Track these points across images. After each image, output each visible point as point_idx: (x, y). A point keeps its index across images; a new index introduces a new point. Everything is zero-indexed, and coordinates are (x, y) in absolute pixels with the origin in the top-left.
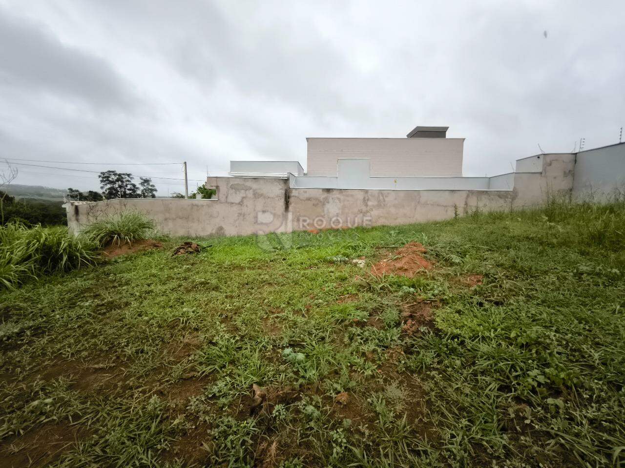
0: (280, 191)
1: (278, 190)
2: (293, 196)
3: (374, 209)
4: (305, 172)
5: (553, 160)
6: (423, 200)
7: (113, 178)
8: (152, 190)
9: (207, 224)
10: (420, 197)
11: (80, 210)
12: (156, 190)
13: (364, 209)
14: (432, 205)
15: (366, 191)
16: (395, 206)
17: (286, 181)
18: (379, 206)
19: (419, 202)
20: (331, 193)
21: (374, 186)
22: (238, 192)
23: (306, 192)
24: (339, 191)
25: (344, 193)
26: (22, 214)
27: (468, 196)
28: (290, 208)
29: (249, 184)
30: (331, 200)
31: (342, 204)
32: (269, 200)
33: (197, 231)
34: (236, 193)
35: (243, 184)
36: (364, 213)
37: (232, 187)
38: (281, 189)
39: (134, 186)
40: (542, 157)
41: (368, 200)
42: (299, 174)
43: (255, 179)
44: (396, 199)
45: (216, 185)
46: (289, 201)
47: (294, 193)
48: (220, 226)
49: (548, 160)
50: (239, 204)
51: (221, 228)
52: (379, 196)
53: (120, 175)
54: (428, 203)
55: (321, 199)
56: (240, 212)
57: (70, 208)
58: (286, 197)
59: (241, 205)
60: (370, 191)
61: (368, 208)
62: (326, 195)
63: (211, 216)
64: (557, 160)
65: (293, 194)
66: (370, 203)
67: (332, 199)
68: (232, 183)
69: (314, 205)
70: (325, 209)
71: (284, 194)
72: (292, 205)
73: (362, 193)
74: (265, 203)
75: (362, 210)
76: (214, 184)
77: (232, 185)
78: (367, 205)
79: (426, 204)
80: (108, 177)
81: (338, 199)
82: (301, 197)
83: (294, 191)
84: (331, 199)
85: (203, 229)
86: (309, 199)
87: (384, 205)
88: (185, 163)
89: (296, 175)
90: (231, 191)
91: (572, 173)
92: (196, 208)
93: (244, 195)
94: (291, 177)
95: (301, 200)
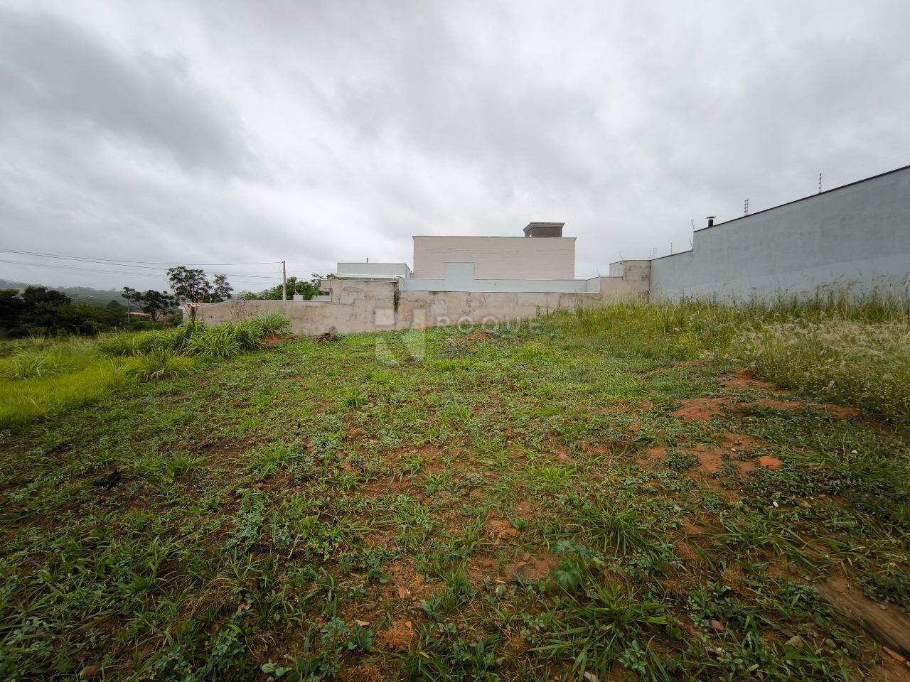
1: (388, 293)
2: (402, 298)
3: (476, 310)
4: (413, 272)
5: (632, 267)
6: (520, 301)
7: (184, 275)
8: (227, 289)
9: (321, 324)
10: (518, 299)
11: (197, 311)
12: (231, 289)
13: (467, 309)
14: (527, 305)
15: (469, 294)
16: (495, 306)
17: (395, 284)
18: (481, 306)
19: (517, 303)
20: (437, 295)
21: (476, 288)
22: (350, 295)
23: (413, 294)
24: (444, 293)
25: (448, 296)
27: (560, 297)
28: (399, 309)
29: (362, 286)
31: (447, 305)
32: (379, 301)
34: (348, 295)
35: (355, 287)
36: (468, 313)
37: (345, 290)
38: (391, 292)
39: (207, 284)
40: (623, 263)
41: (471, 301)
42: (406, 276)
43: (367, 281)
44: (496, 301)
45: (329, 288)
46: (398, 302)
47: (403, 295)
48: (333, 325)
49: (628, 266)
50: (351, 305)
51: (334, 328)
52: (481, 298)
53: (191, 272)
55: (428, 300)
56: (352, 312)
57: (187, 311)
58: (395, 299)
59: (354, 306)
60: (472, 293)
61: (471, 309)
62: (432, 296)
63: (324, 317)
64: (635, 266)
66: (472, 304)
67: (438, 300)
68: (344, 285)
69: (421, 306)
70: (432, 310)
71: (393, 295)
72: (401, 306)
73: (466, 295)
75: (465, 310)
77: (345, 287)
78: (470, 306)
79: (522, 304)
80: (178, 274)
81: (443, 300)
82: (409, 299)
83: (402, 293)
84: (436, 301)
85: (316, 329)
86: (417, 301)
87: (486, 306)
88: (283, 261)
89: (404, 277)
90: (344, 293)
91: (647, 277)
92: (310, 309)
93: (356, 297)
94: (400, 280)
95: (409, 301)
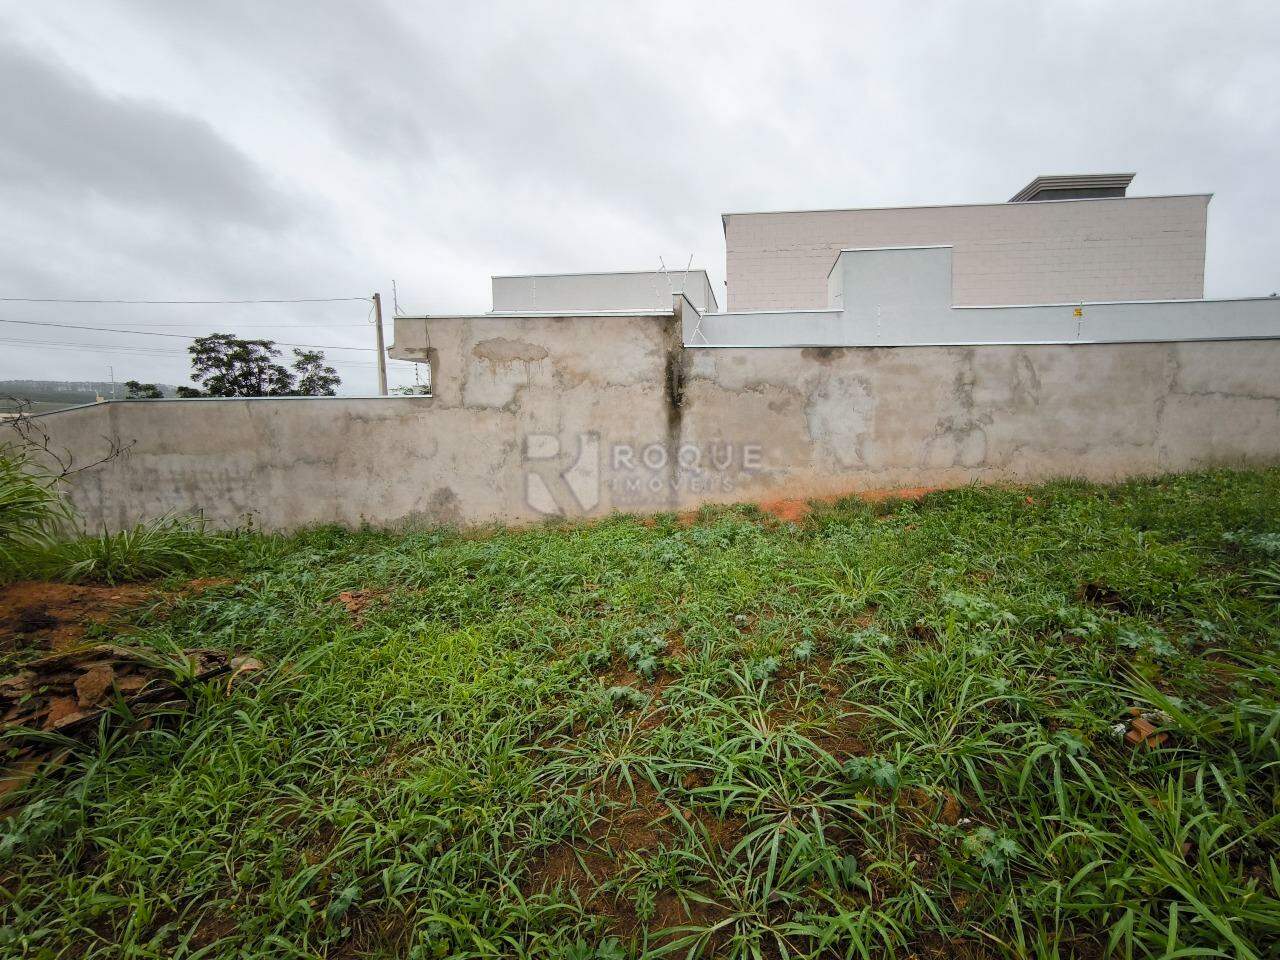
0: (651, 359)
1: (643, 359)
2: (697, 377)
3: (995, 418)
6: (1190, 378)
7: (227, 352)
8: (326, 381)
9: (400, 481)
10: (1179, 366)
13: (960, 416)
14: (1227, 395)
15: (968, 352)
16: (1077, 402)
17: (669, 323)
18: (1017, 403)
19: (1173, 387)
20: (834, 363)
21: (992, 334)
22: (500, 370)
23: (742, 361)
24: (862, 354)
25: (881, 363)
28: (688, 420)
29: (537, 338)
30: (833, 387)
31: (877, 402)
32: (611, 391)
33: (364, 505)
34: (494, 372)
35: (518, 341)
36: (962, 430)
37: (480, 352)
38: (652, 353)
39: (281, 370)
41: (973, 383)
43: (561, 319)
44: (1080, 378)
45: (424, 345)
46: (680, 395)
47: (699, 366)
48: (443, 486)
50: (506, 408)
51: (445, 496)
52: (1015, 368)
53: (243, 344)
54: (1212, 388)
55: (800, 384)
56: (511, 436)
58: (670, 380)
59: (514, 413)
60: (980, 351)
61: (976, 414)
62: (815, 368)
63: (412, 454)
65: (694, 371)
66: (981, 395)
67: (841, 382)
68: (478, 337)
69: (771, 406)
70: (816, 423)
71: (662, 368)
72: (694, 409)
73: (952, 359)
74: (594, 404)
75: (950, 420)
76: (420, 343)
77: (480, 344)
78: (969, 403)
79: (1202, 392)
80: (212, 350)
81: (860, 382)
82: (725, 380)
83: (698, 358)
84: (833, 384)
85: (387, 499)
86: (754, 386)
87: (1037, 402)
90: (477, 366)
92: (358, 426)
93: (523, 379)
94: (686, 313)
95: (726, 390)
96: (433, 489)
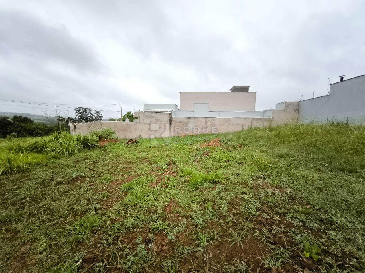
1: (166, 118)
3: (210, 126)
4: (179, 108)
5: (289, 105)
6: (232, 122)
7: (82, 111)
8: (101, 117)
9: (134, 133)
11: (76, 127)
12: (102, 117)
14: (236, 124)
15: (206, 118)
16: (219, 125)
17: (170, 113)
18: (212, 125)
19: (230, 123)
20: (190, 119)
21: (209, 116)
22: (148, 119)
23: (179, 119)
24: (194, 118)
25: (196, 119)
26: (39, 128)
27: (252, 120)
28: (172, 125)
29: (153, 115)
31: (195, 124)
32: (162, 122)
35: (151, 115)
37: (146, 116)
38: (168, 117)
39: (92, 114)
40: (284, 103)
41: (207, 122)
42: (176, 110)
43: (157, 112)
44: (219, 122)
46: (171, 123)
47: (173, 119)
48: (140, 134)
49: (287, 105)
50: (149, 124)
51: (140, 135)
52: (212, 121)
53: (85, 109)
55: (186, 122)
56: (149, 127)
57: (72, 126)
58: (170, 121)
60: (208, 118)
62: (188, 120)
63: (136, 129)
64: (291, 105)
65: (173, 120)
66: (208, 124)
68: (145, 114)
69: (182, 124)
71: (169, 119)
73: (204, 119)
75: (204, 126)
76: (138, 115)
78: (206, 125)
79: (233, 124)
80: (79, 110)
81: (193, 121)
83: (173, 118)
84: (190, 122)
85: (132, 135)
86: (180, 122)
87: (214, 124)
88: (121, 104)
89: (175, 111)
90: (145, 118)
91: (297, 110)
92: (129, 126)
93: (151, 120)
94: (172, 112)
95: (177, 122)
96: (139, 134)
